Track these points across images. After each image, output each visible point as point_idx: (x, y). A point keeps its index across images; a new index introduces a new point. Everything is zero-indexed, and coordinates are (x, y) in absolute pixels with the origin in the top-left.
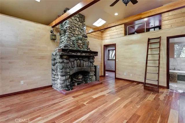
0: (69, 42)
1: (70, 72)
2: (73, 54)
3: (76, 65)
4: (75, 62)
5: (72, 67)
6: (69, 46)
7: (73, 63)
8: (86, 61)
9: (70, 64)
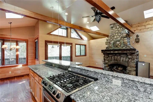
0: (109, 45)
1: (108, 63)
2: (108, 52)
3: (113, 59)
4: (113, 57)
5: (110, 60)
6: (109, 48)
7: (111, 58)
8: (123, 57)
9: (109, 58)
